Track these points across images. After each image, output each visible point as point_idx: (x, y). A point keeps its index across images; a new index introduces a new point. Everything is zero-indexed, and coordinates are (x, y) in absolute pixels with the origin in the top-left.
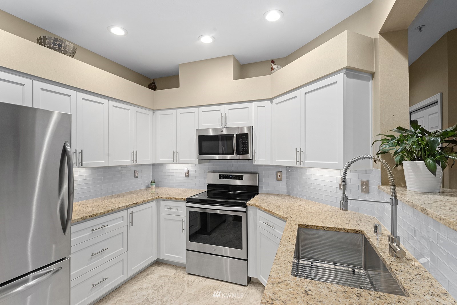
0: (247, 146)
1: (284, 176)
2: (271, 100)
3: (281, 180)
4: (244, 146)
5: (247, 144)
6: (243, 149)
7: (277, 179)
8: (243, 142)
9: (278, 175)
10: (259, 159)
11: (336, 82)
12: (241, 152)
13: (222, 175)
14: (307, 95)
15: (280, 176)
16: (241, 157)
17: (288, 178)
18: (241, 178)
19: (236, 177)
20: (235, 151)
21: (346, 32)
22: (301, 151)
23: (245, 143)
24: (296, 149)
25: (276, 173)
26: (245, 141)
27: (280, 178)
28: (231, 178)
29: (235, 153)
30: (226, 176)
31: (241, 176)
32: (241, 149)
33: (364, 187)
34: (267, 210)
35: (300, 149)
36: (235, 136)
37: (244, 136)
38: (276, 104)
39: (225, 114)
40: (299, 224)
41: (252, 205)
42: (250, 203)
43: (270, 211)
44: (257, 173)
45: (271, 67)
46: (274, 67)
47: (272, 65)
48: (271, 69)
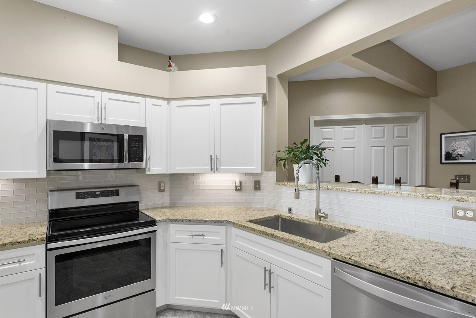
1: (168, 186)
2: (169, 100)
3: (164, 190)
4: (138, 151)
5: (141, 148)
6: (136, 155)
7: (160, 190)
8: (136, 146)
9: (161, 185)
10: (153, 167)
11: (255, 103)
12: (133, 159)
13: (81, 194)
14: (222, 106)
15: (163, 187)
17: (170, 188)
18: (115, 194)
19: (107, 194)
20: (125, 157)
21: (265, 66)
22: (217, 158)
23: (138, 148)
24: (211, 156)
25: (158, 183)
26: (139, 145)
27: (163, 189)
28: (98, 196)
29: (126, 159)
30: (90, 193)
31: (115, 191)
32: (132, 155)
33: (257, 186)
34: (194, 220)
35: (217, 156)
36: (126, 137)
37: (137, 139)
38: (177, 106)
39: (105, 104)
40: (248, 221)
41: (165, 221)
42: (160, 219)
43: (199, 220)
44: (138, 185)
45: (169, 63)
46: (172, 64)
47: (170, 62)
48: (169, 65)
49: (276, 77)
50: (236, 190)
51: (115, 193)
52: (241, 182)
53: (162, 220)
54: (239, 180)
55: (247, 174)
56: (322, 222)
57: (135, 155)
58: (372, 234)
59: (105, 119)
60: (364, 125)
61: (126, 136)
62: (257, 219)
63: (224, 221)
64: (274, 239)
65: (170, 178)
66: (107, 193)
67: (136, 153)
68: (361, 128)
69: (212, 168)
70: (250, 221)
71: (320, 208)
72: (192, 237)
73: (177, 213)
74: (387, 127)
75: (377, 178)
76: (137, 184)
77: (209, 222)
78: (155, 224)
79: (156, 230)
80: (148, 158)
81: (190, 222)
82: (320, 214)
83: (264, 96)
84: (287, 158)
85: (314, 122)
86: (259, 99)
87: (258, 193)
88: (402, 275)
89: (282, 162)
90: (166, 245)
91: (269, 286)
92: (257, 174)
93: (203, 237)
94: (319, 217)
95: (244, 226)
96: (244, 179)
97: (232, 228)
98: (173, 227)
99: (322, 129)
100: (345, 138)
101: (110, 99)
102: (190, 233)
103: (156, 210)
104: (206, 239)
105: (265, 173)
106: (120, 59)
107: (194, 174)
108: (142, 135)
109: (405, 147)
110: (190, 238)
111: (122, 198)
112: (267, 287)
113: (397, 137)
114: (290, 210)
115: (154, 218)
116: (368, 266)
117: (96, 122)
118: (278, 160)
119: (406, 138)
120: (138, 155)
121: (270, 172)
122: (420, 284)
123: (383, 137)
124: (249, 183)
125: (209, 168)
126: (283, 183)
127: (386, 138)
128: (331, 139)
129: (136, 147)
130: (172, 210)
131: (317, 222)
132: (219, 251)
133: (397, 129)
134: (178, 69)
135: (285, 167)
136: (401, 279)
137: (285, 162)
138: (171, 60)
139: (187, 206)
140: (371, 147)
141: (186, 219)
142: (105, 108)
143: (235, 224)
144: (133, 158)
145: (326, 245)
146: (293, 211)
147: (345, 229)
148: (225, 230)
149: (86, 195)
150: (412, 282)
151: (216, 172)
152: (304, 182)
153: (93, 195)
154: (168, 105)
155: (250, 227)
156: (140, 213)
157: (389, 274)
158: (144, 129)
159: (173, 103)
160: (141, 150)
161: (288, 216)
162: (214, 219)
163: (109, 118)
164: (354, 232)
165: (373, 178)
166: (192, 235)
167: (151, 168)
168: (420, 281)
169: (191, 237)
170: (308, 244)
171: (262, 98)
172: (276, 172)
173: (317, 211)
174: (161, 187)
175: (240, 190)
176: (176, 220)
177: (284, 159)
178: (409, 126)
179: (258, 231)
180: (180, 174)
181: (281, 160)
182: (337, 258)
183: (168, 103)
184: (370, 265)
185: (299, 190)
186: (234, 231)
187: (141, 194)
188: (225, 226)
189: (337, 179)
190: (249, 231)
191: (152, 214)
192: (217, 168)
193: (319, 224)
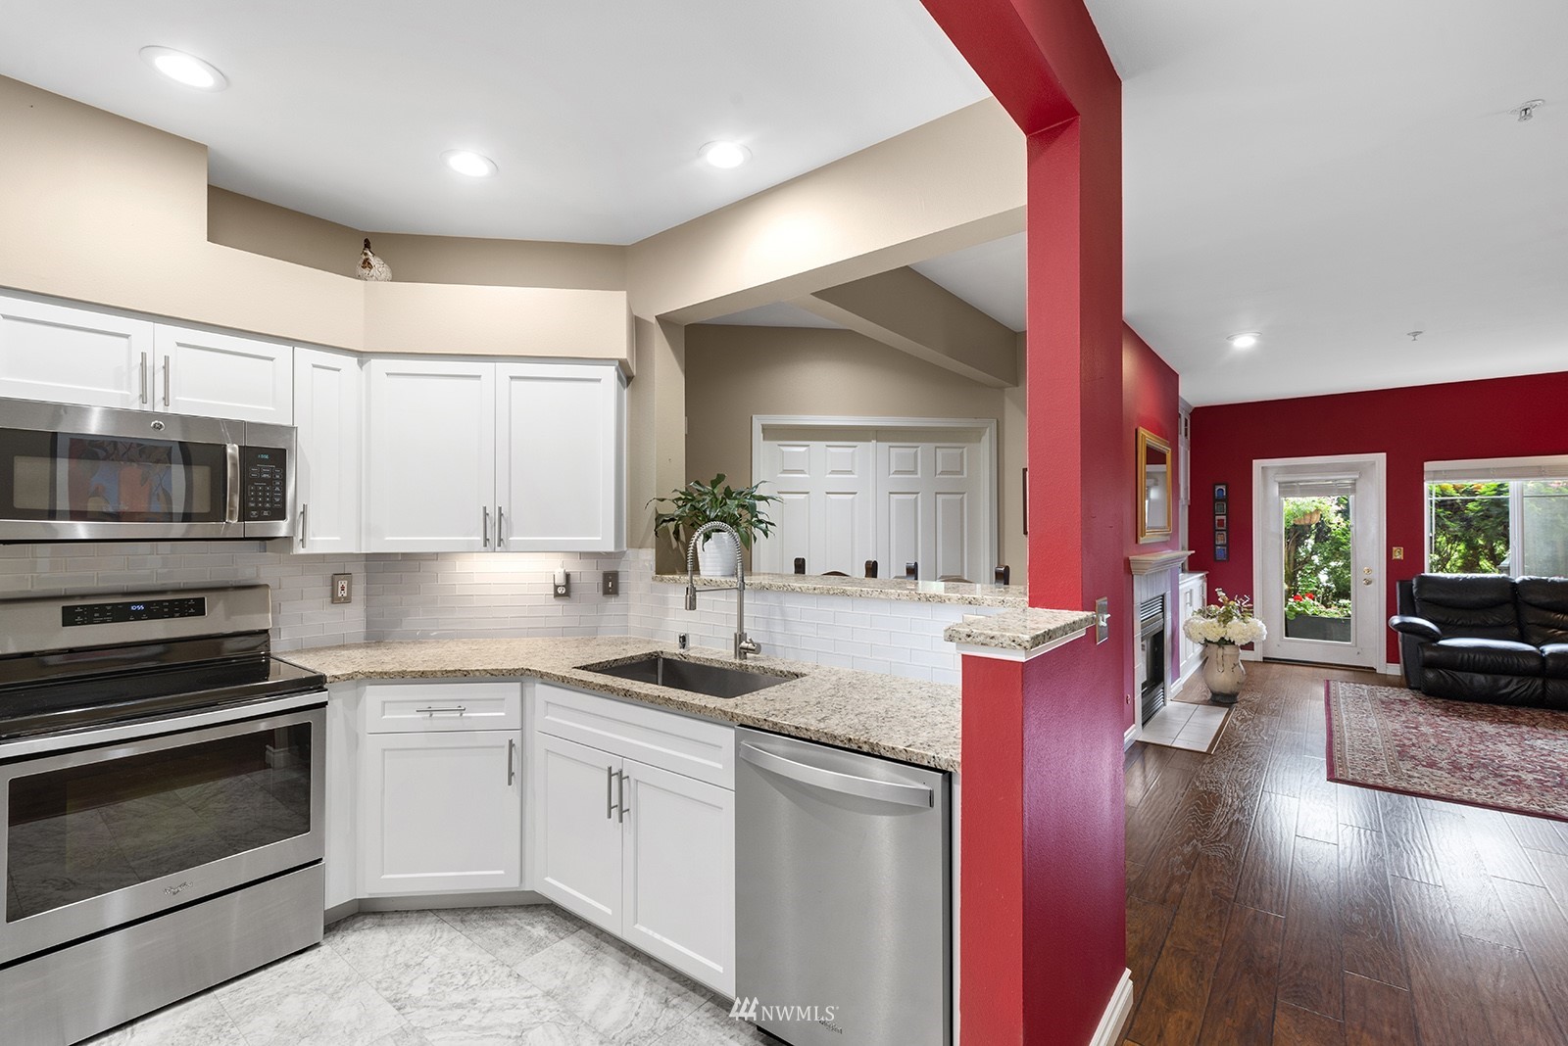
0: (278, 492)
1: (359, 589)
2: (362, 356)
3: (347, 600)
4: (268, 491)
5: (277, 482)
6: (264, 502)
7: (334, 599)
8: (265, 476)
9: (340, 586)
10: (314, 536)
11: (599, 380)
12: (254, 513)
13: (79, 610)
15: (345, 590)
16: (256, 528)
17: (368, 595)
18: (192, 611)
19: (166, 610)
20: (230, 506)
21: (624, 293)
22: (501, 515)
23: (270, 482)
24: (485, 508)
25: (329, 582)
26: (272, 473)
27: (345, 595)
28: (138, 616)
29: (231, 512)
30: (109, 608)
31: (192, 602)
32: (252, 502)
33: (611, 584)
34: (435, 672)
35: (500, 508)
36: (232, 450)
37: (267, 457)
38: (388, 374)
39: (167, 358)
40: (577, 668)
41: (350, 677)
42: (338, 673)
43: (449, 671)
44: (266, 586)
45: (364, 257)
46: (374, 261)
47: (366, 254)
48: (364, 263)
49: (653, 320)
50: (557, 595)
51: (197, 608)
52: (568, 576)
53: (343, 675)
54: (563, 570)
55: (584, 555)
56: (748, 662)
57: (260, 502)
58: (834, 678)
59: (166, 399)
60: (874, 442)
61: (234, 449)
62: (600, 663)
63: (516, 670)
64: (628, 699)
65: (366, 566)
66: (166, 607)
67: (264, 496)
68: (868, 449)
69: (486, 540)
70: (584, 668)
71: (745, 631)
72: (431, 715)
73: (386, 659)
74: (923, 449)
75: (875, 563)
76: (262, 583)
77: (478, 674)
78: (321, 687)
79: (326, 703)
80: (300, 509)
81: (423, 677)
82: (744, 644)
83: (622, 365)
84: (681, 518)
85: (763, 429)
86: (610, 373)
87: (613, 601)
88: (843, 738)
89: (671, 526)
90: (354, 741)
91: (618, 808)
92: (609, 554)
93: (461, 715)
94: (742, 651)
95: (564, 679)
96: (575, 567)
97: (537, 685)
98: (374, 695)
99: (782, 448)
100: (833, 472)
101: (179, 344)
102: (425, 706)
103: (322, 653)
104: (470, 717)
105: (631, 552)
106: (212, 237)
107: (437, 554)
108: (283, 447)
109: (959, 497)
110: (424, 718)
111: (216, 620)
112: (614, 812)
113: (942, 473)
114: (683, 639)
115: (317, 670)
116: (793, 729)
117: (136, 406)
118: (660, 519)
119: (960, 476)
120: (268, 502)
121: (640, 550)
122: (866, 748)
123: (914, 472)
124: (588, 577)
125: (480, 538)
126: (671, 576)
127: (919, 475)
128: (802, 472)
129: (264, 480)
130: (371, 652)
131: (738, 661)
132: (503, 747)
133: (944, 454)
134: (390, 275)
135: (677, 538)
136: (840, 745)
137: (677, 526)
138: (369, 248)
139: (418, 639)
140: (890, 493)
141: (414, 669)
142: (166, 368)
143: (545, 678)
144: (253, 509)
145: (732, 701)
146: (691, 643)
147: (789, 672)
148: (519, 694)
149: (96, 615)
150: (855, 748)
151: (498, 549)
152: (719, 573)
153: (121, 614)
154: (361, 367)
155: (579, 678)
156: (273, 663)
157: (823, 740)
158: (290, 430)
159: (375, 363)
160: (277, 489)
161: (677, 652)
162: (489, 667)
163: (177, 398)
164: (803, 675)
165: (868, 563)
166: (430, 711)
167: (309, 538)
168: (865, 742)
169: (427, 715)
170: (696, 702)
171: (617, 370)
172: (654, 550)
173: (740, 637)
174: (340, 589)
175: (567, 594)
176: (386, 673)
177: (673, 520)
178: (965, 449)
179: (597, 685)
180: (397, 554)
181: (665, 521)
182: (746, 722)
183: (361, 364)
184: (797, 728)
185: (695, 591)
186: (541, 692)
187: (276, 611)
188: (518, 684)
189: (800, 566)
190: (576, 688)
191: (313, 664)
192: (500, 540)
193: (741, 665)
